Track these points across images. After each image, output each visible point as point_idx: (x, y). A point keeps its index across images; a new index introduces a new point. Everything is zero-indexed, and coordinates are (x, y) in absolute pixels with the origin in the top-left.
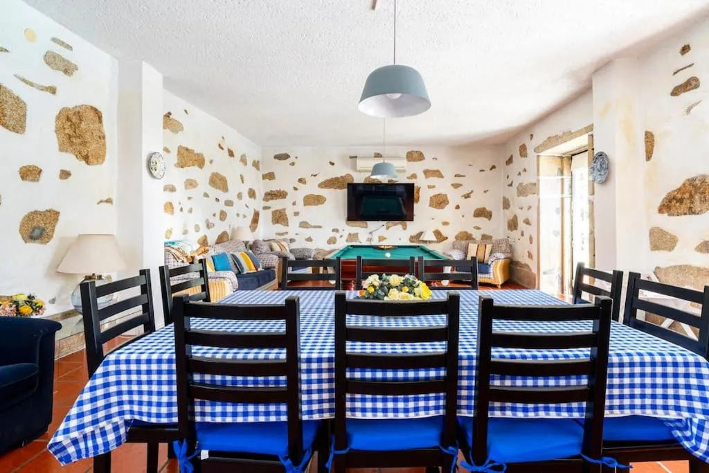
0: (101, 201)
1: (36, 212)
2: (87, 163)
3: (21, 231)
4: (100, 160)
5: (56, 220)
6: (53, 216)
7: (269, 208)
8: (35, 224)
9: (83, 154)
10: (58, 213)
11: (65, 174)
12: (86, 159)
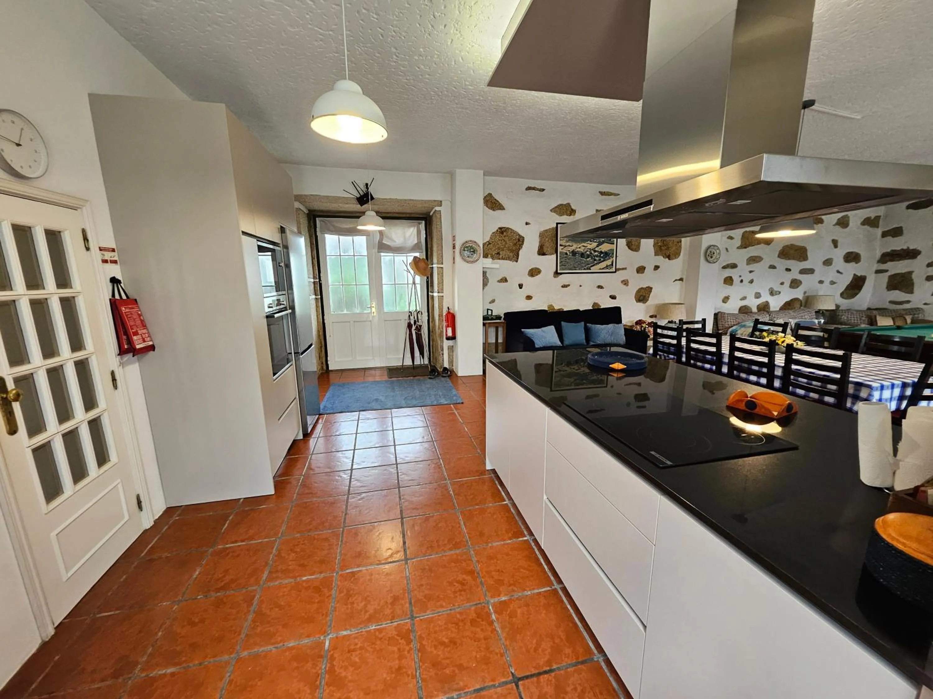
0: (676, 280)
1: (642, 288)
2: (669, 259)
3: (635, 297)
4: (677, 256)
5: (651, 291)
6: (649, 289)
7: (886, 271)
8: (641, 294)
9: (667, 254)
10: (651, 288)
11: (657, 268)
12: (669, 257)
